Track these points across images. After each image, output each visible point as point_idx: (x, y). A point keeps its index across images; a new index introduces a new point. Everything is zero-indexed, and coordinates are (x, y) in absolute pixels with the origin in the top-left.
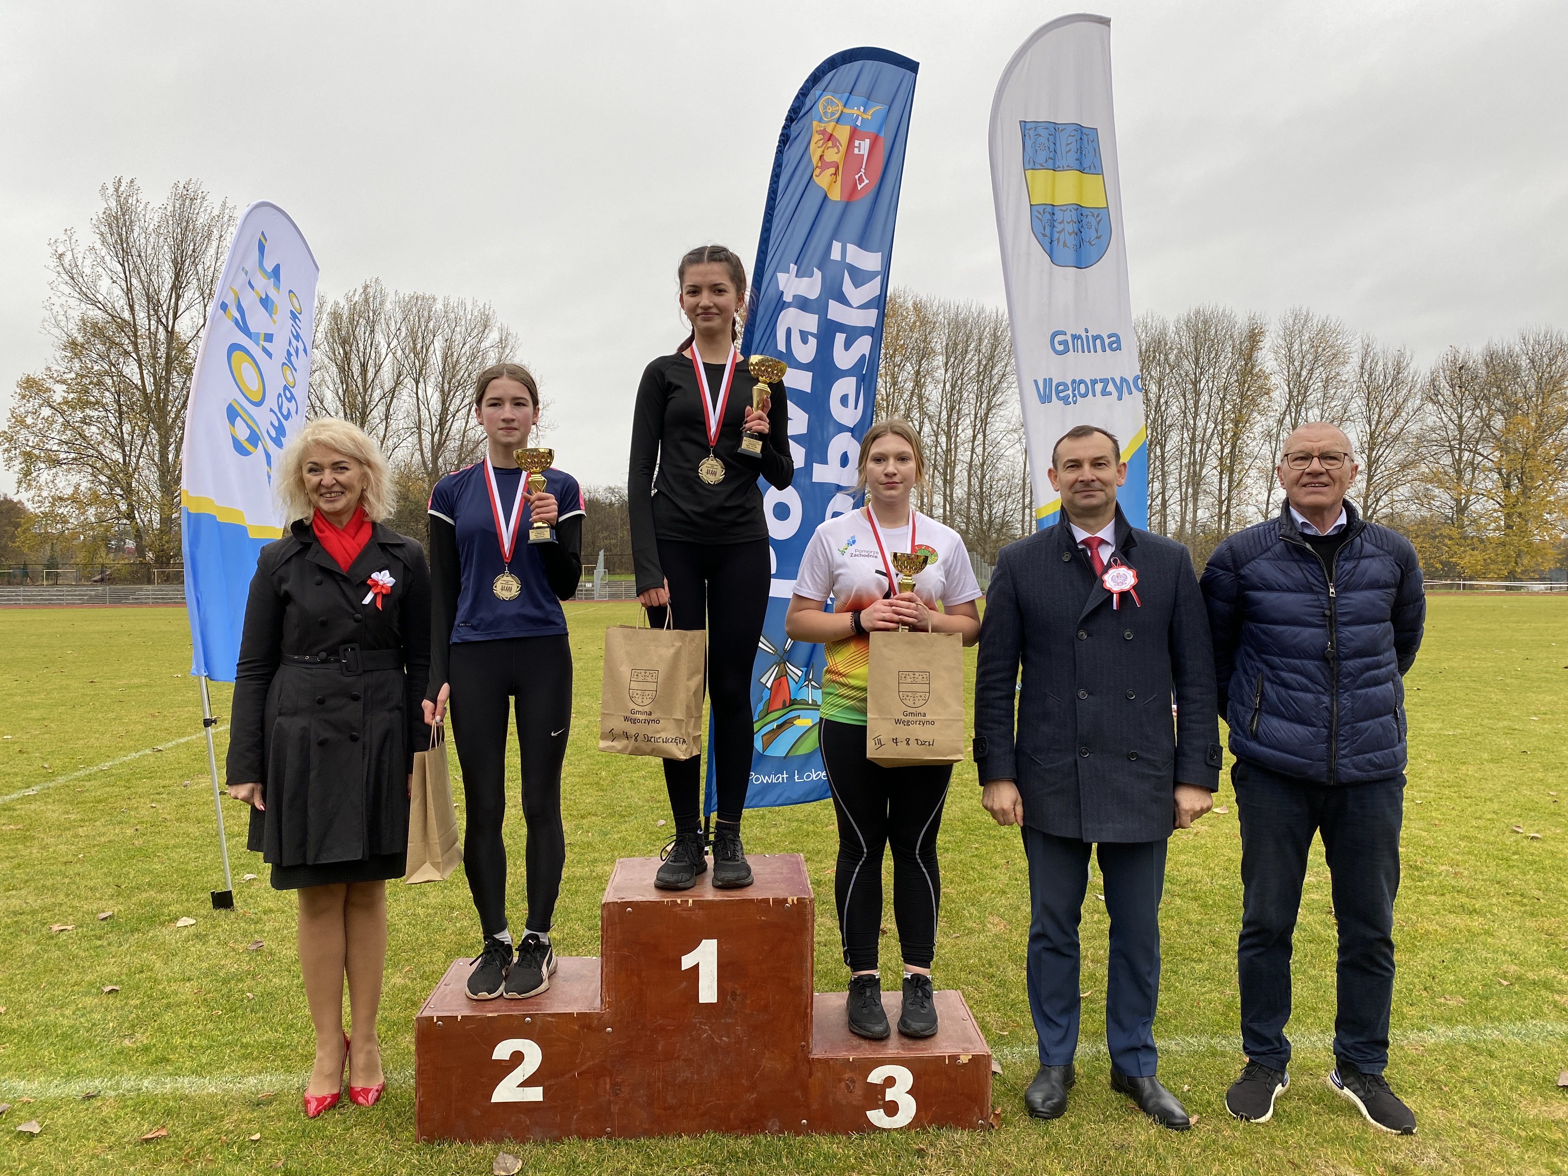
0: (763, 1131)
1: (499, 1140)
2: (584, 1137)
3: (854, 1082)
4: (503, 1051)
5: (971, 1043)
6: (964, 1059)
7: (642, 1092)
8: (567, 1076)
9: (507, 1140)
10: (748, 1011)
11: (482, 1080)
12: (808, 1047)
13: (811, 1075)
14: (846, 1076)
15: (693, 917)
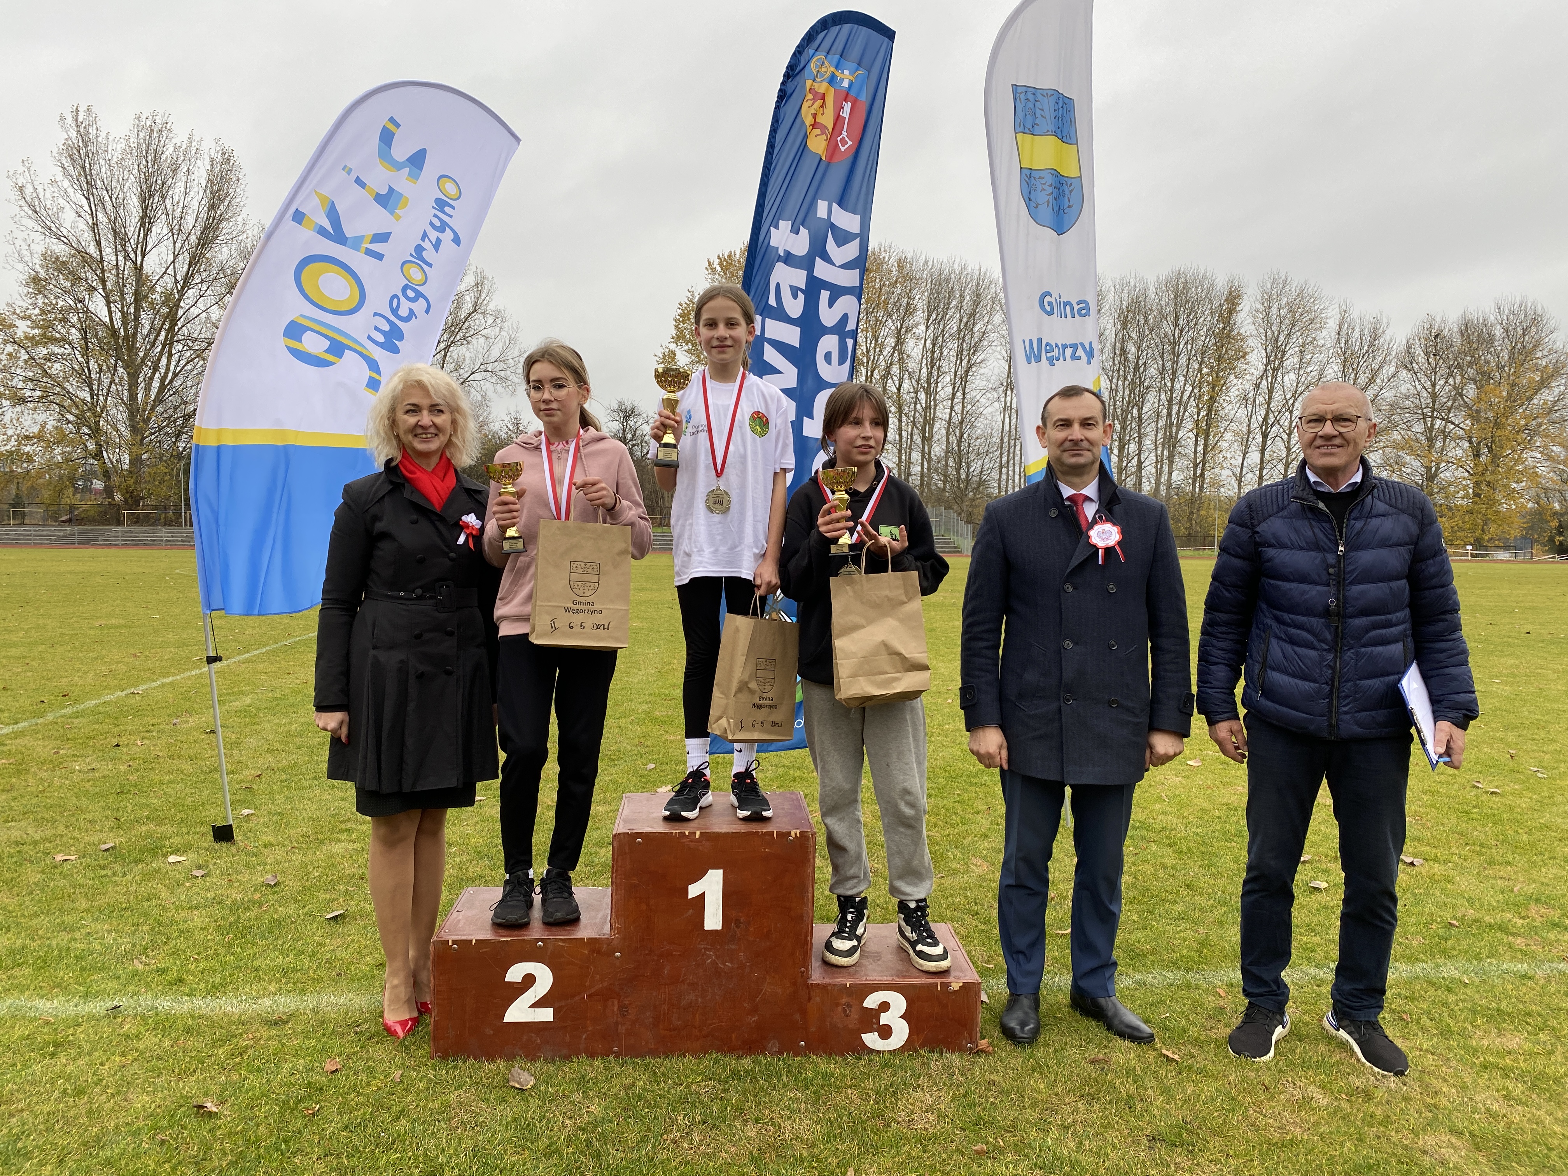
0: (763, 1052)
1: (511, 1058)
2: (592, 1055)
3: (851, 1006)
4: (515, 973)
5: (962, 971)
6: (956, 987)
7: (648, 1014)
8: (577, 998)
9: (519, 1058)
10: (751, 939)
11: (495, 1001)
12: (807, 973)
13: (809, 999)
14: (844, 1001)
15: (700, 848)
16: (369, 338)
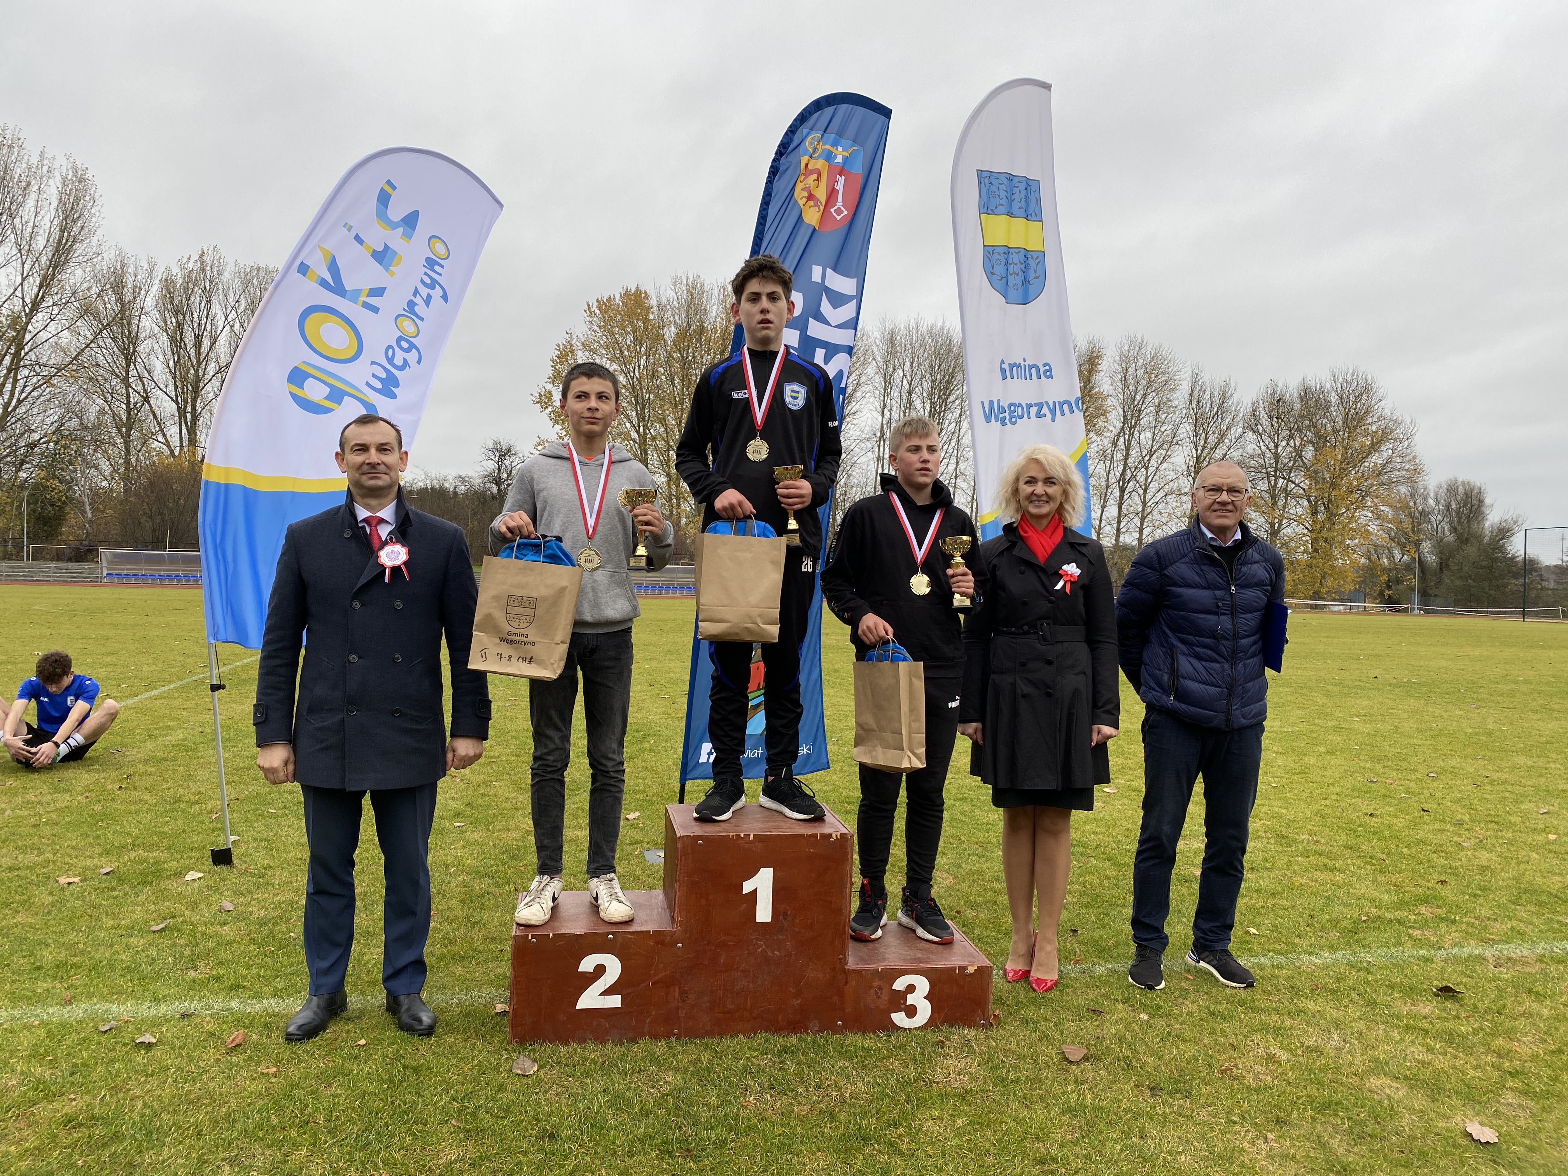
0: (806, 1031)
1: (582, 1041)
2: (655, 1037)
3: (882, 989)
4: (587, 964)
5: (976, 957)
6: (971, 970)
7: (705, 998)
8: (642, 985)
9: (590, 1041)
10: (797, 929)
11: (569, 989)
12: (845, 960)
13: (846, 983)
14: (875, 984)
15: (754, 849)
16: (368, 384)
